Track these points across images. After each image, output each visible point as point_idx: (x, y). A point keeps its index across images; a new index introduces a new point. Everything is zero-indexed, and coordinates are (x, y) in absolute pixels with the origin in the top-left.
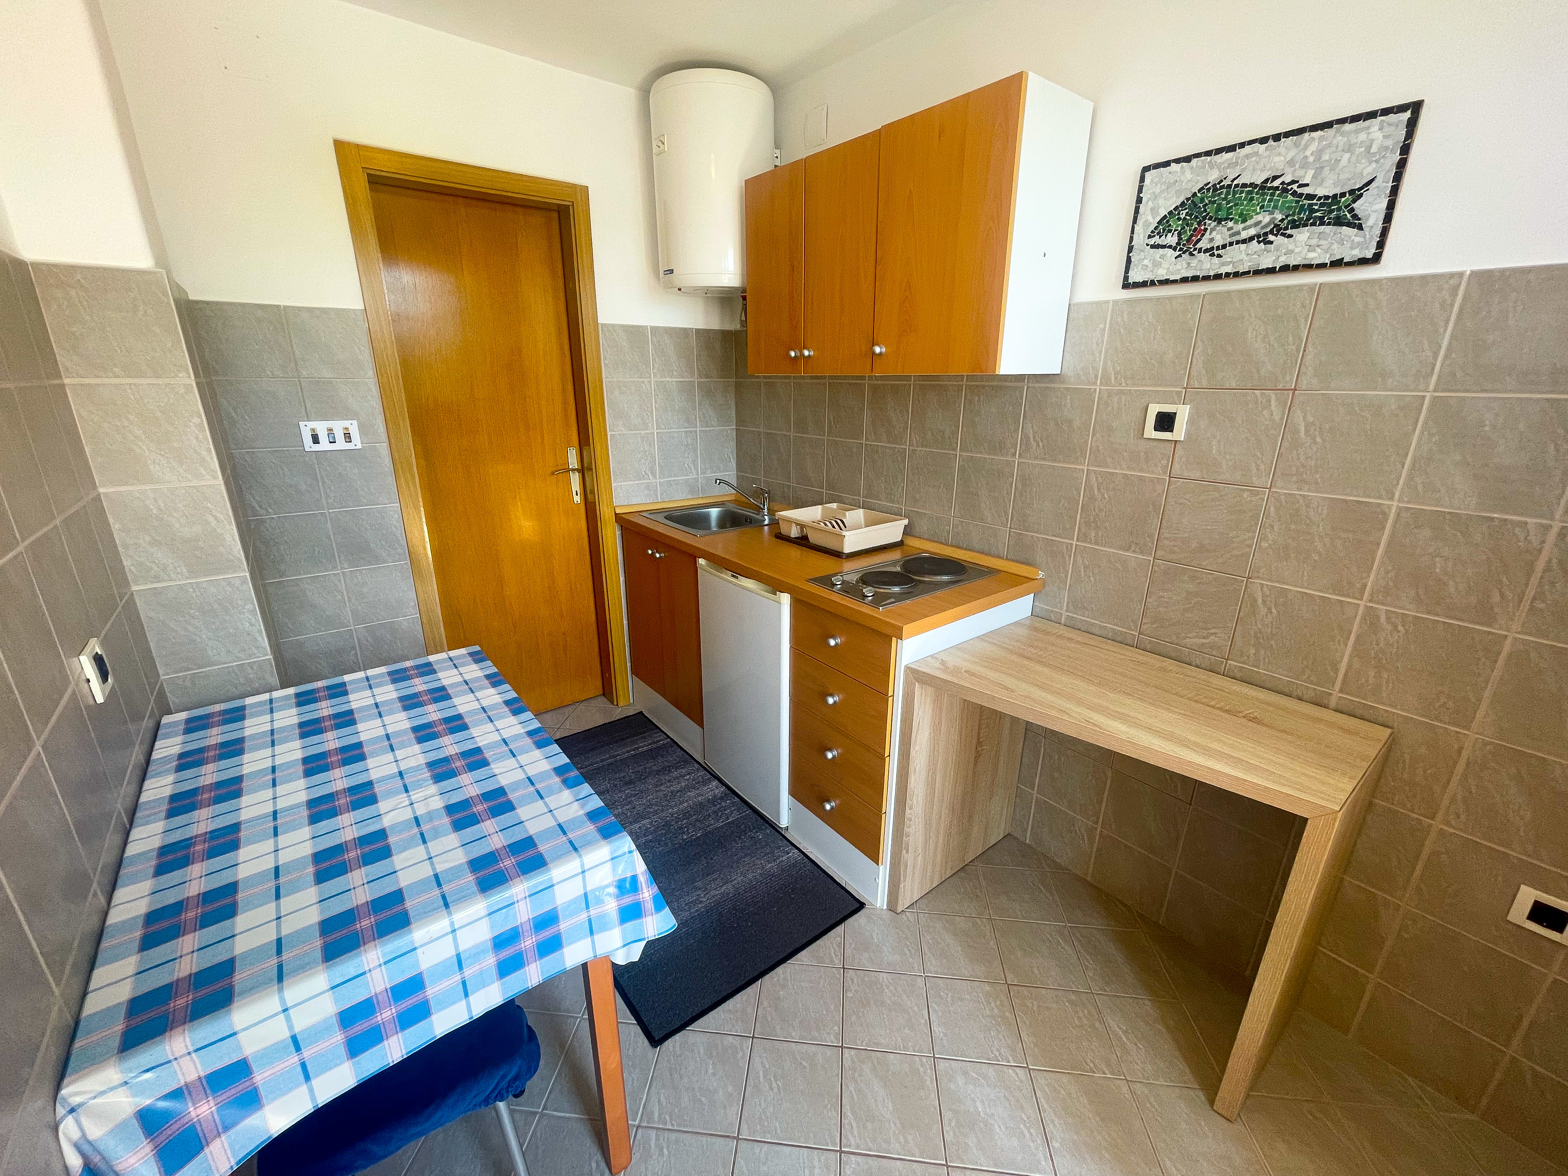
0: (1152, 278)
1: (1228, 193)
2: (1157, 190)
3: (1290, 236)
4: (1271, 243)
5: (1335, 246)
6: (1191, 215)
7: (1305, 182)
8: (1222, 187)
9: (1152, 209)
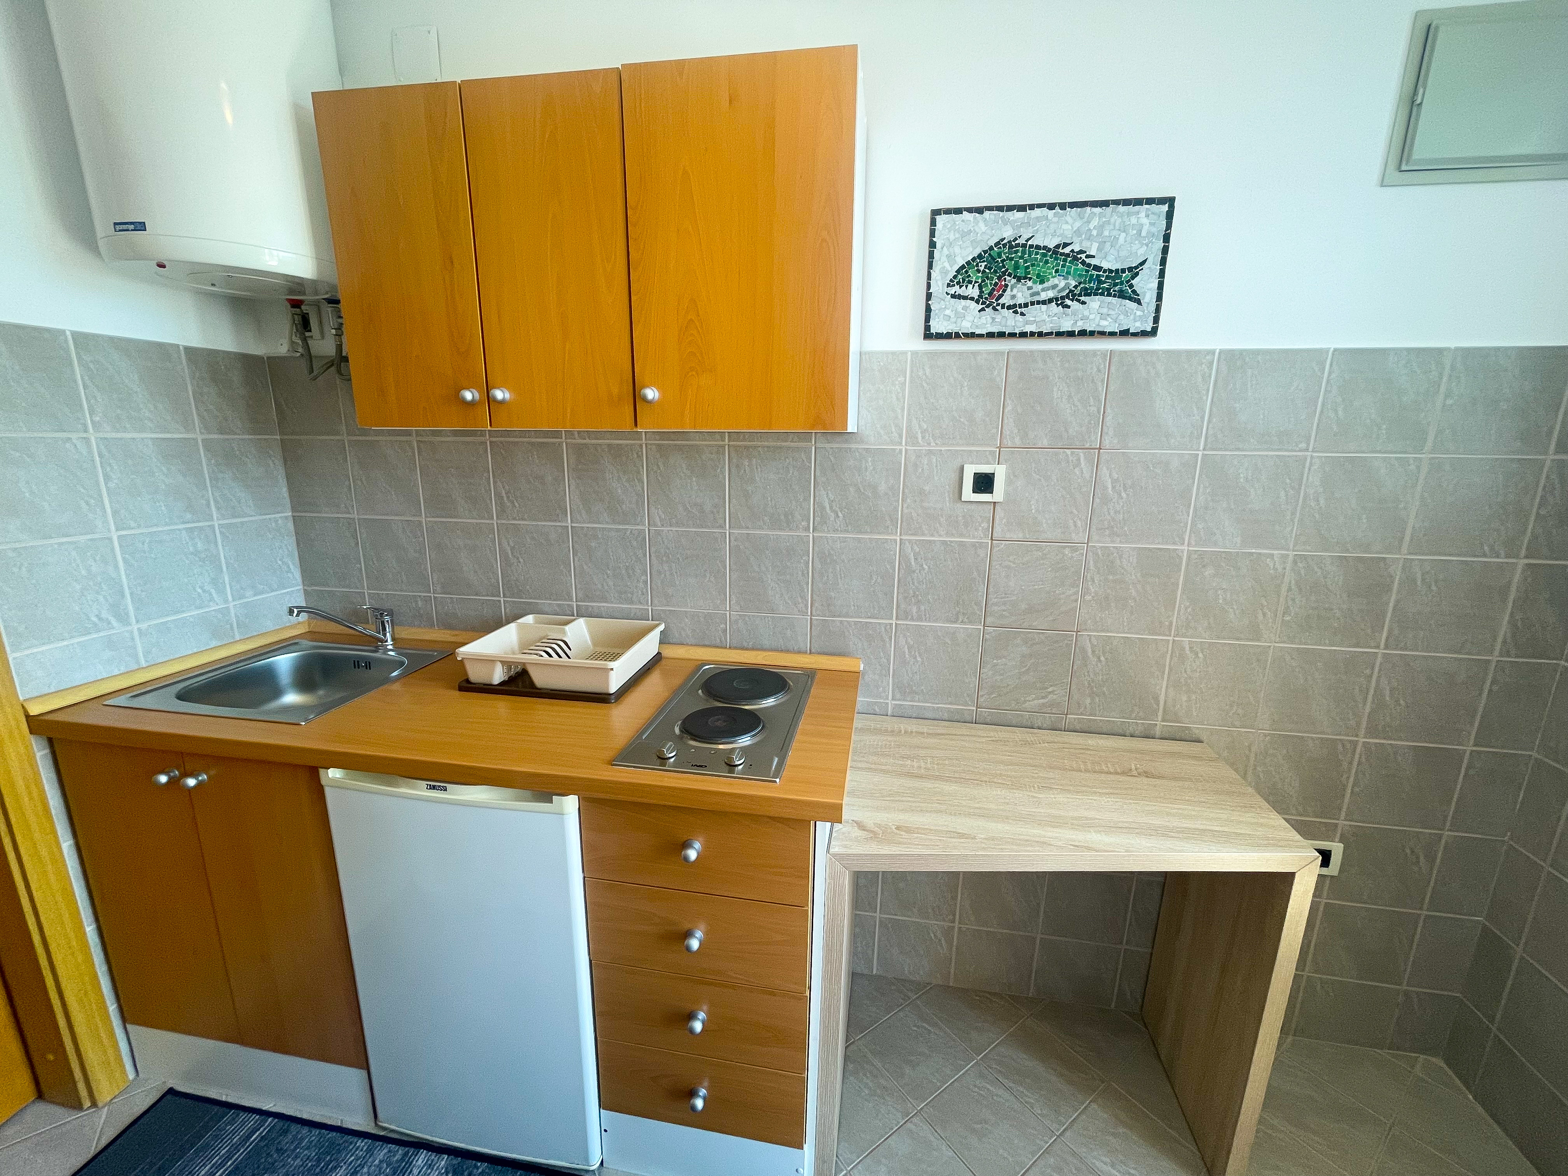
0: (956, 330)
1: (1024, 252)
2: (952, 237)
3: (1084, 303)
4: (1069, 307)
5: (1122, 317)
6: (990, 269)
7: (1092, 254)
8: (1018, 245)
9: (948, 256)
